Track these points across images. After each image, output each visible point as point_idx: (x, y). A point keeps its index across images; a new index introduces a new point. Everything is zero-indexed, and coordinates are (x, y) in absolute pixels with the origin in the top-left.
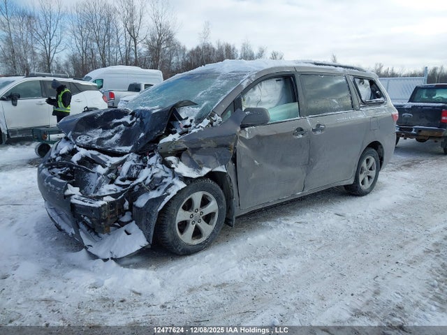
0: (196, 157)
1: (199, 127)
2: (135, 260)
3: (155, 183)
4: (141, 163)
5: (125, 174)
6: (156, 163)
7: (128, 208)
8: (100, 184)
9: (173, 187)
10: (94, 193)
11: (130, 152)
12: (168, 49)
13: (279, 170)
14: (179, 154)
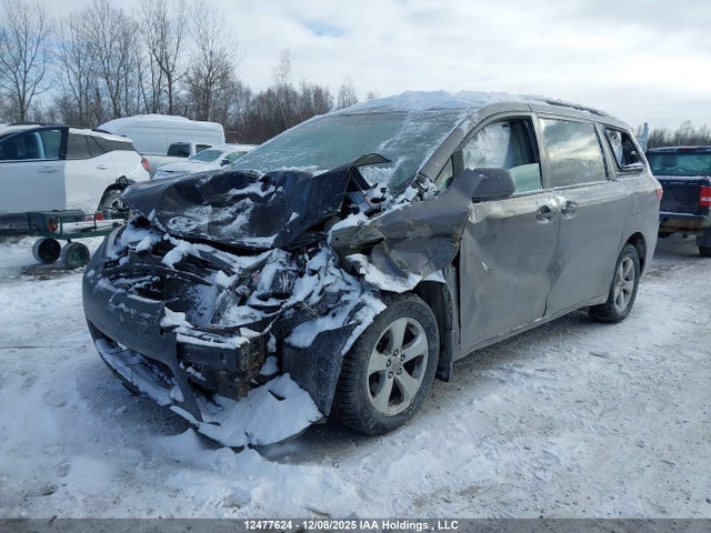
0: (396, 256)
1: (402, 202)
2: (291, 448)
3: (328, 303)
4: (294, 267)
5: (267, 287)
6: (327, 267)
7: (274, 350)
8: (223, 306)
9: (364, 309)
10: (212, 322)
11: (273, 248)
12: (223, 91)
13: (516, 280)
14: (366, 249)
